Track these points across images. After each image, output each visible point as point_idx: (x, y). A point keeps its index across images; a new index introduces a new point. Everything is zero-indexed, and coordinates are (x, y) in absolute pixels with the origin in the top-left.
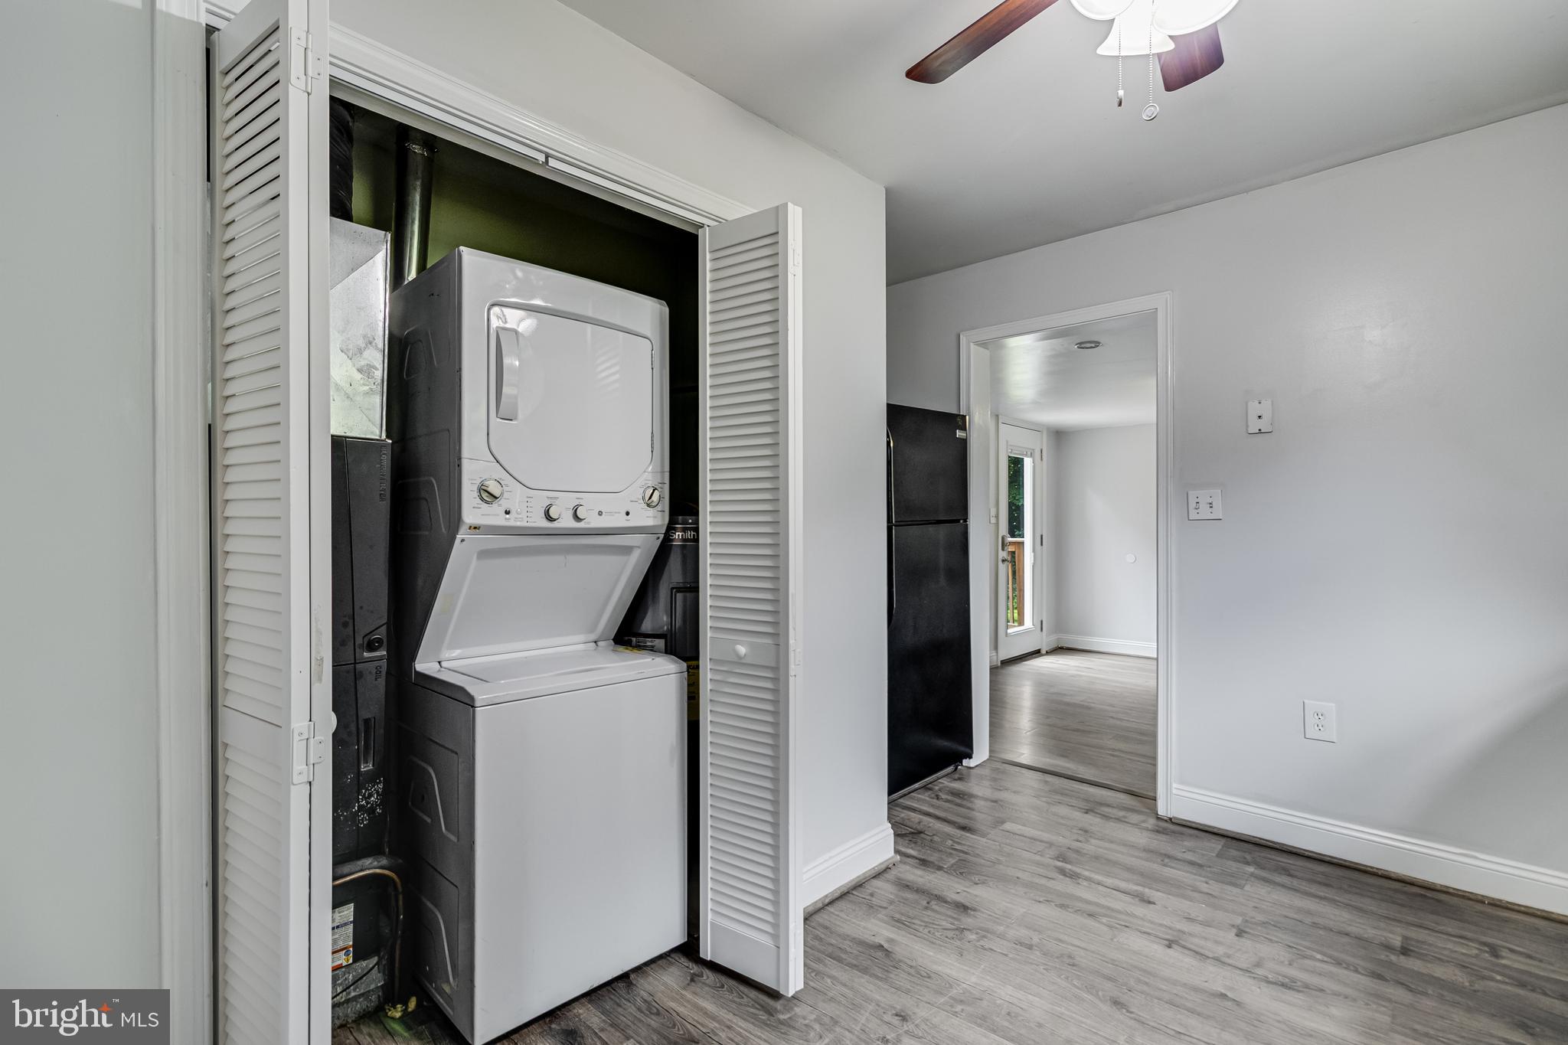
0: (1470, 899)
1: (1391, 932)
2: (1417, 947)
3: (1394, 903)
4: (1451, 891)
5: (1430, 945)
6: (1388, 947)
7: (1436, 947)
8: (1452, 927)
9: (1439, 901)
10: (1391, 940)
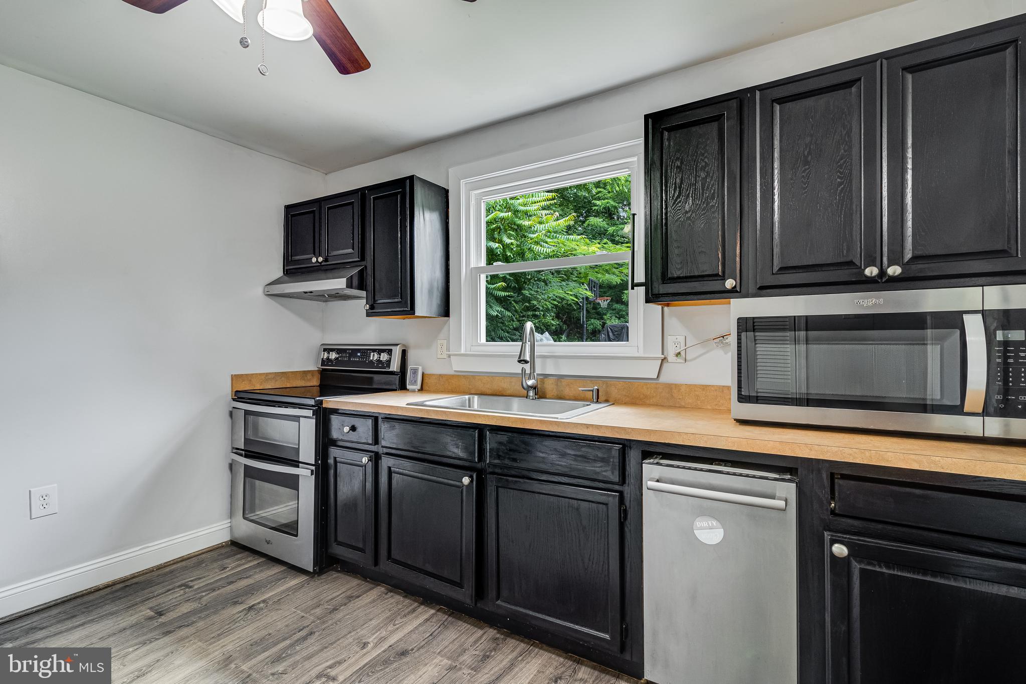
0: (147, 573)
1: (141, 611)
2: (160, 608)
3: (120, 599)
4: (136, 574)
5: (164, 603)
6: (151, 618)
7: (167, 602)
8: (159, 590)
9: (136, 583)
10: (147, 615)
